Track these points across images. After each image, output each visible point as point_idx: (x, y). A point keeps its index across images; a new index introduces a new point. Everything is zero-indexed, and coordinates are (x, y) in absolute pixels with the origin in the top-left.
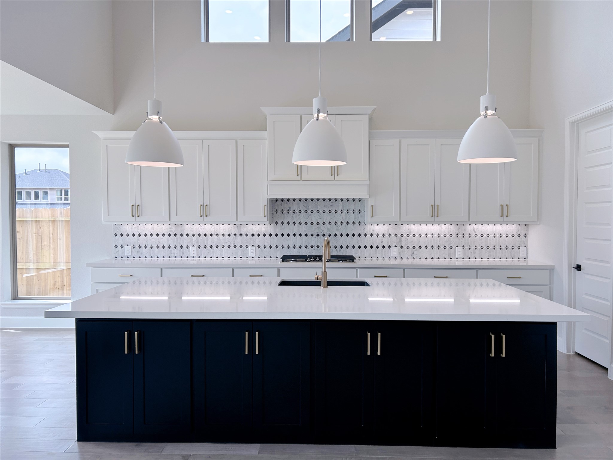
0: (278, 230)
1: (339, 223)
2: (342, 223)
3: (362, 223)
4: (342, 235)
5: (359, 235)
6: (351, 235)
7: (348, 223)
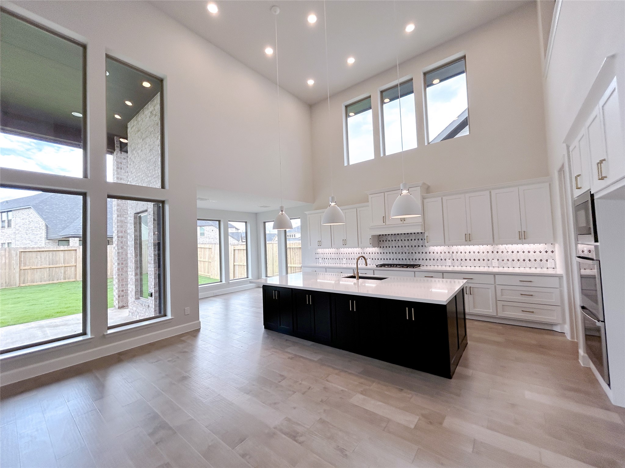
0: (381, 250)
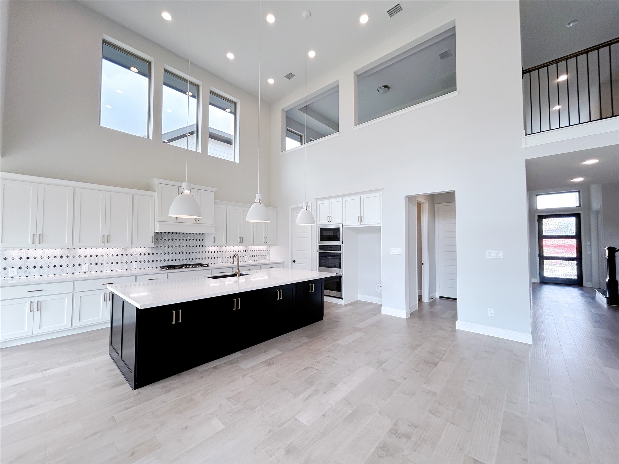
1: (191, 246)
2: (193, 246)
3: (204, 246)
4: (193, 253)
5: (202, 252)
6: (198, 253)
7: (196, 246)
